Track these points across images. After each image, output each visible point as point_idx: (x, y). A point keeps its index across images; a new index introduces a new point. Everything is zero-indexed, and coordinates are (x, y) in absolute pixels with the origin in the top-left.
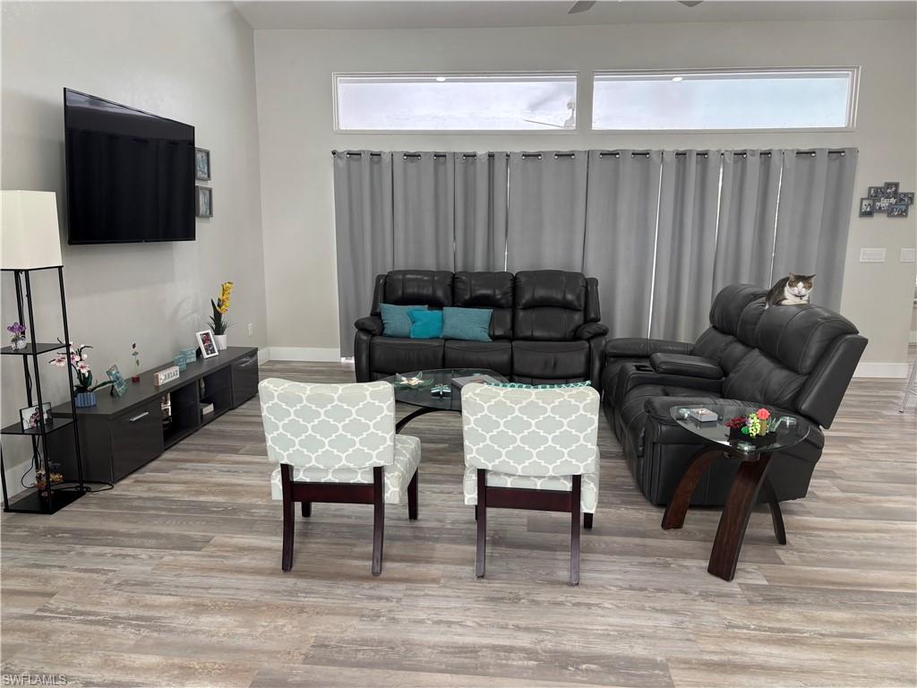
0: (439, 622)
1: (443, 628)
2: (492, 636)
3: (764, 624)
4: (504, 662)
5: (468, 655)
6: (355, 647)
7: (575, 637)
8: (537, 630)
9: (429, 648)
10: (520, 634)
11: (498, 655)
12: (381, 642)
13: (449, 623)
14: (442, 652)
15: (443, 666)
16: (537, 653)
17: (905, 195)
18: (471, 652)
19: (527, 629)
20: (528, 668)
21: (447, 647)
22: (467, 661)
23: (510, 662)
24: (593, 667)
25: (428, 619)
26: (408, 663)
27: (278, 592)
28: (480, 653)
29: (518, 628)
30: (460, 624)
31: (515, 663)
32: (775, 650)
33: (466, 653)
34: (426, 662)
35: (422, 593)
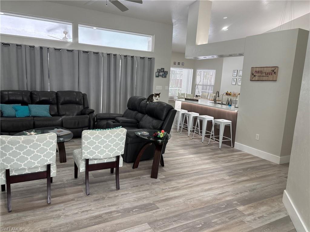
0: (83, 212)
1: (86, 213)
2: (103, 210)
3: (170, 187)
4: (111, 216)
5: (99, 218)
6: (58, 228)
7: (127, 204)
8: (115, 205)
9: (85, 220)
10: (111, 207)
11: (108, 215)
12: (67, 224)
13: (87, 211)
14: (90, 220)
15: (94, 224)
16: (119, 211)
17: (166, 72)
18: (100, 217)
19: (112, 206)
20: (119, 216)
21: (91, 218)
22: (100, 220)
23: (113, 216)
24: (137, 209)
25: (79, 212)
26: (81, 226)
27: (12, 220)
28: (103, 216)
29: (109, 206)
30: (90, 210)
31: (115, 216)
32: (175, 192)
33: (98, 217)
34: (87, 224)
35: (71, 205)
